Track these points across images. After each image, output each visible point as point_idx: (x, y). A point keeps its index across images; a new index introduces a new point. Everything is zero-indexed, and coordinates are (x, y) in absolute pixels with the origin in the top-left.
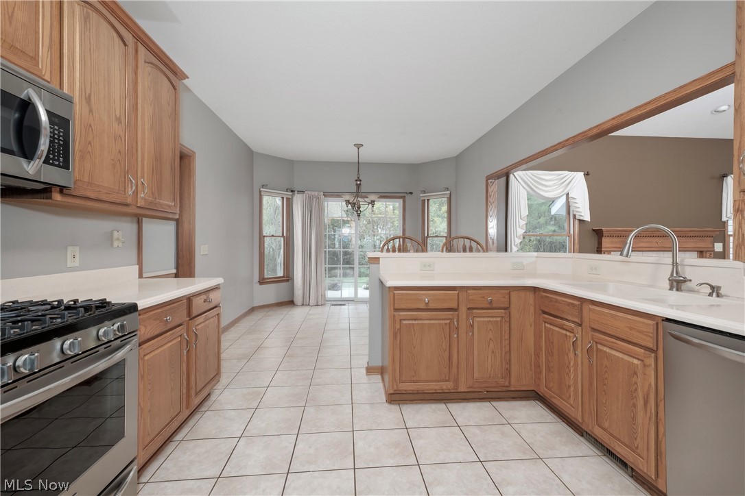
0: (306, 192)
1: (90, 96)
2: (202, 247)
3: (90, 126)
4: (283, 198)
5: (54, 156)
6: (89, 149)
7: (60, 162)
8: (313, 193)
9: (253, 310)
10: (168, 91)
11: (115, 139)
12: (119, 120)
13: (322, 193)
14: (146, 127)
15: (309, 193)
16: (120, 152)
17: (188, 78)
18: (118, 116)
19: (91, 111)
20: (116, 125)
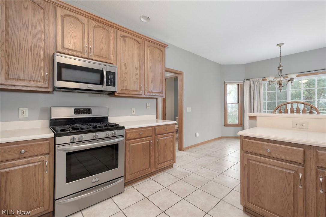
0: (251, 80)
1: (126, 63)
2: (188, 108)
3: (126, 72)
4: (238, 84)
5: (110, 83)
6: (126, 79)
7: (112, 85)
8: (256, 79)
9: (221, 138)
10: (159, 53)
11: (135, 75)
12: (137, 68)
13: (261, 79)
14: (149, 68)
15: (253, 80)
16: (137, 78)
17: (168, 45)
18: (136, 67)
19: (126, 68)
20: (135, 70)
